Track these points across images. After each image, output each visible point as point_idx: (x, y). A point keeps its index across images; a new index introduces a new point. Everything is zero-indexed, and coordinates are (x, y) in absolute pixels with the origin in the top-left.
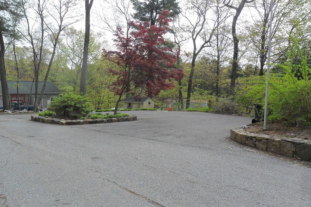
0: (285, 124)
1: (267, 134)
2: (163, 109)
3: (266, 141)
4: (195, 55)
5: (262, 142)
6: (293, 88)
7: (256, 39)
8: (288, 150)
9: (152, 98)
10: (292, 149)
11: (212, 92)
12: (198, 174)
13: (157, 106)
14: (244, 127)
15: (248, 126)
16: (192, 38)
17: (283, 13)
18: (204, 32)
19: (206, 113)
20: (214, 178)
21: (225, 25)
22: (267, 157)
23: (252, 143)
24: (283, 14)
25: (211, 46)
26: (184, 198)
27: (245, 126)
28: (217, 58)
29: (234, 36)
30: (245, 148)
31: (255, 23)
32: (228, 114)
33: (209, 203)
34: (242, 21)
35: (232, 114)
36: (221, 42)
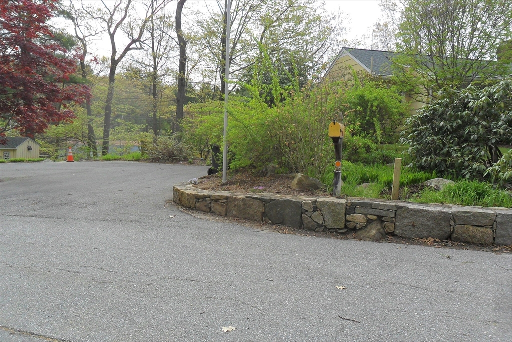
0: (253, 173)
1: (228, 190)
2: (60, 158)
3: (225, 201)
4: (115, 63)
5: (220, 203)
6: (262, 119)
7: (213, 42)
8: (256, 211)
9: (35, 140)
10: (261, 210)
11: (147, 127)
12: (113, 268)
13: (45, 153)
14: (195, 182)
15: (201, 180)
16: (108, 31)
17: (250, 4)
18: (130, 22)
19: (136, 162)
20: (142, 269)
21: (165, 14)
22: (227, 225)
23: (206, 206)
24: (251, 6)
25: (143, 48)
26: (84, 313)
27: (196, 179)
28: (152, 70)
29: (179, 33)
30: (196, 215)
31: (211, 16)
32: (172, 162)
33: (130, 312)
34: (191, 11)
35: (180, 161)
36: (159, 43)
